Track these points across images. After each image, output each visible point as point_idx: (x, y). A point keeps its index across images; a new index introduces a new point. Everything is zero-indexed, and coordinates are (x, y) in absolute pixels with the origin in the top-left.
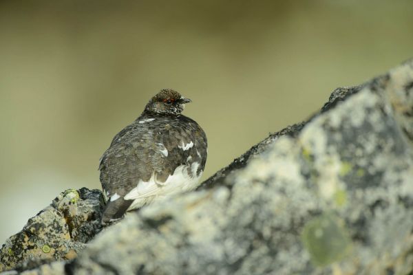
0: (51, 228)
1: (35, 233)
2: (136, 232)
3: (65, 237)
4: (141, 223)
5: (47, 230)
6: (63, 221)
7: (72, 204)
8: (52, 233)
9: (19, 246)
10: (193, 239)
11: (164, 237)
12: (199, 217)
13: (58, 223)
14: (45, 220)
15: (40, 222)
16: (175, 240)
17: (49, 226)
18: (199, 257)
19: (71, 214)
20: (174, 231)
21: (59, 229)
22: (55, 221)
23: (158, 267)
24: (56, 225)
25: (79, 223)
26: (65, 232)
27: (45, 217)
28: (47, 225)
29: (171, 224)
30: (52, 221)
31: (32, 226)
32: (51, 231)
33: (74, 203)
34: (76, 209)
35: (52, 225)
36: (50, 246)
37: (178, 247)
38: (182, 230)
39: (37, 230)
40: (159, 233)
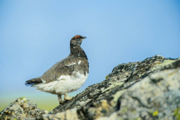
0: (17, 112)
1: (11, 114)
2: (148, 85)
3: (23, 115)
4: (151, 81)
5: (16, 112)
6: (22, 109)
7: (25, 102)
8: (18, 114)
9: (3, 119)
10: (170, 88)
11: (158, 87)
12: (173, 79)
13: (20, 110)
14: (15, 108)
15: (13, 109)
16: (163, 88)
17: (17, 111)
18: (173, 95)
19: (25, 106)
20: (163, 84)
21: (21, 112)
22: (19, 109)
23: (156, 99)
24: (19, 111)
25: (28, 110)
26: (23, 113)
27: (15, 107)
28: (15, 110)
29: (162, 82)
30: (18, 109)
31: (9, 111)
32: (18, 113)
33: (26, 102)
34: (27, 104)
35: (18, 110)
36: (17, 119)
37: (164, 91)
38: (166, 85)
39: (12, 112)
40: (157, 85)
